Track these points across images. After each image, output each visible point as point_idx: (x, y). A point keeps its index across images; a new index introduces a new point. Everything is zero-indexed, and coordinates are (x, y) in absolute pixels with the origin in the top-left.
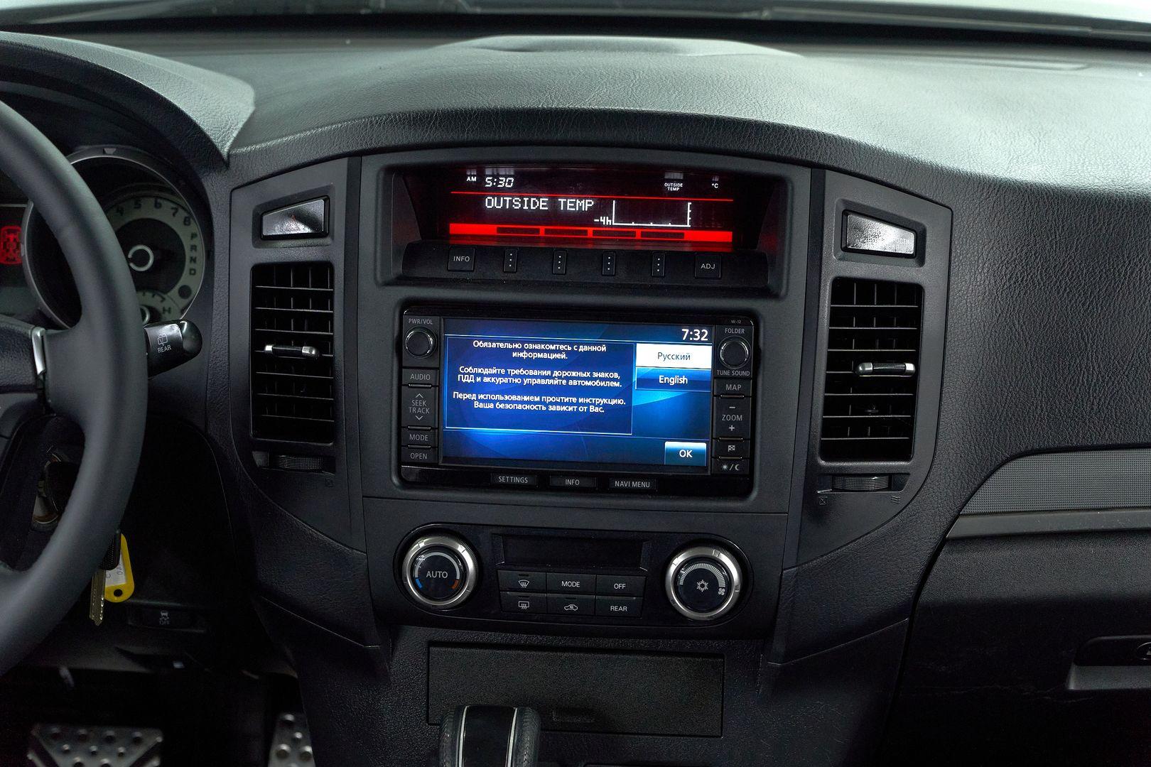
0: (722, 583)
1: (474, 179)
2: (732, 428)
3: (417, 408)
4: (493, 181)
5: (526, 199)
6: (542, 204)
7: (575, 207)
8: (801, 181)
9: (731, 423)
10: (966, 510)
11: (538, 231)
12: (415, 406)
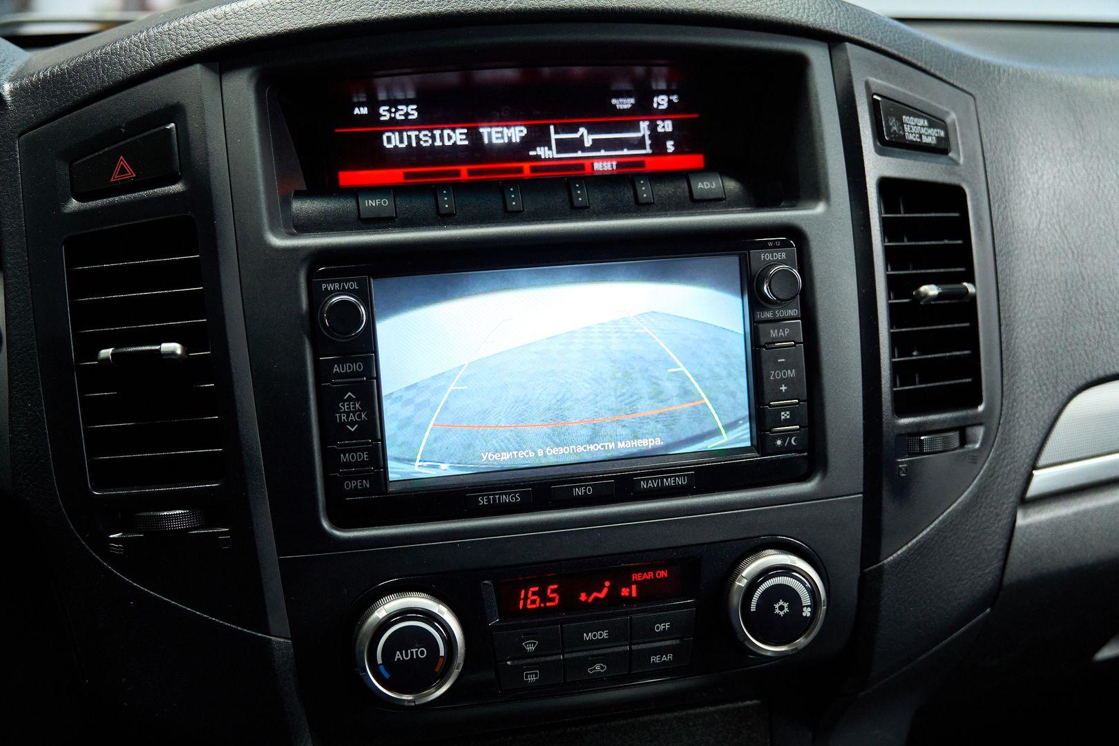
0: (806, 599)
1: (364, 111)
2: (783, 388)
3: (348, 414)
4: (389, 111)
5: (437, 133)
6: (458, 137)
7: (503, 138)
8: (818, 56)
9: (782, 381)
10: (1042, 462)
11: (457, 173)
12: (344, 412)
